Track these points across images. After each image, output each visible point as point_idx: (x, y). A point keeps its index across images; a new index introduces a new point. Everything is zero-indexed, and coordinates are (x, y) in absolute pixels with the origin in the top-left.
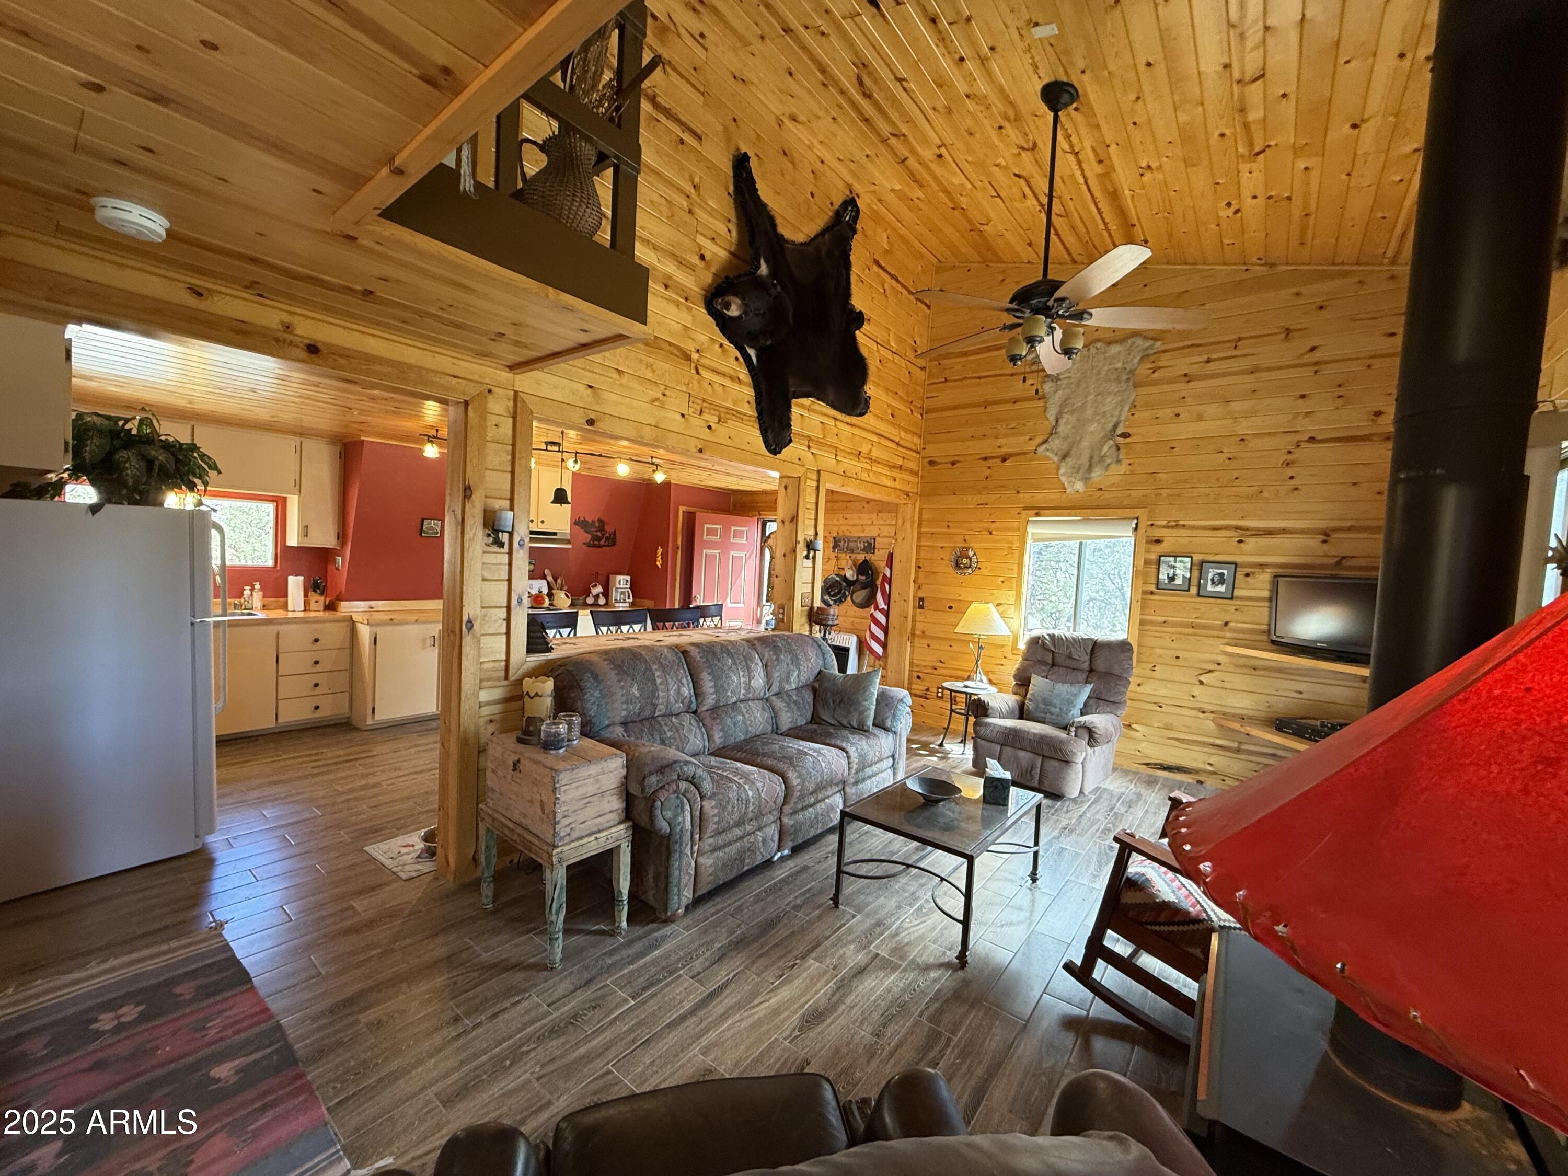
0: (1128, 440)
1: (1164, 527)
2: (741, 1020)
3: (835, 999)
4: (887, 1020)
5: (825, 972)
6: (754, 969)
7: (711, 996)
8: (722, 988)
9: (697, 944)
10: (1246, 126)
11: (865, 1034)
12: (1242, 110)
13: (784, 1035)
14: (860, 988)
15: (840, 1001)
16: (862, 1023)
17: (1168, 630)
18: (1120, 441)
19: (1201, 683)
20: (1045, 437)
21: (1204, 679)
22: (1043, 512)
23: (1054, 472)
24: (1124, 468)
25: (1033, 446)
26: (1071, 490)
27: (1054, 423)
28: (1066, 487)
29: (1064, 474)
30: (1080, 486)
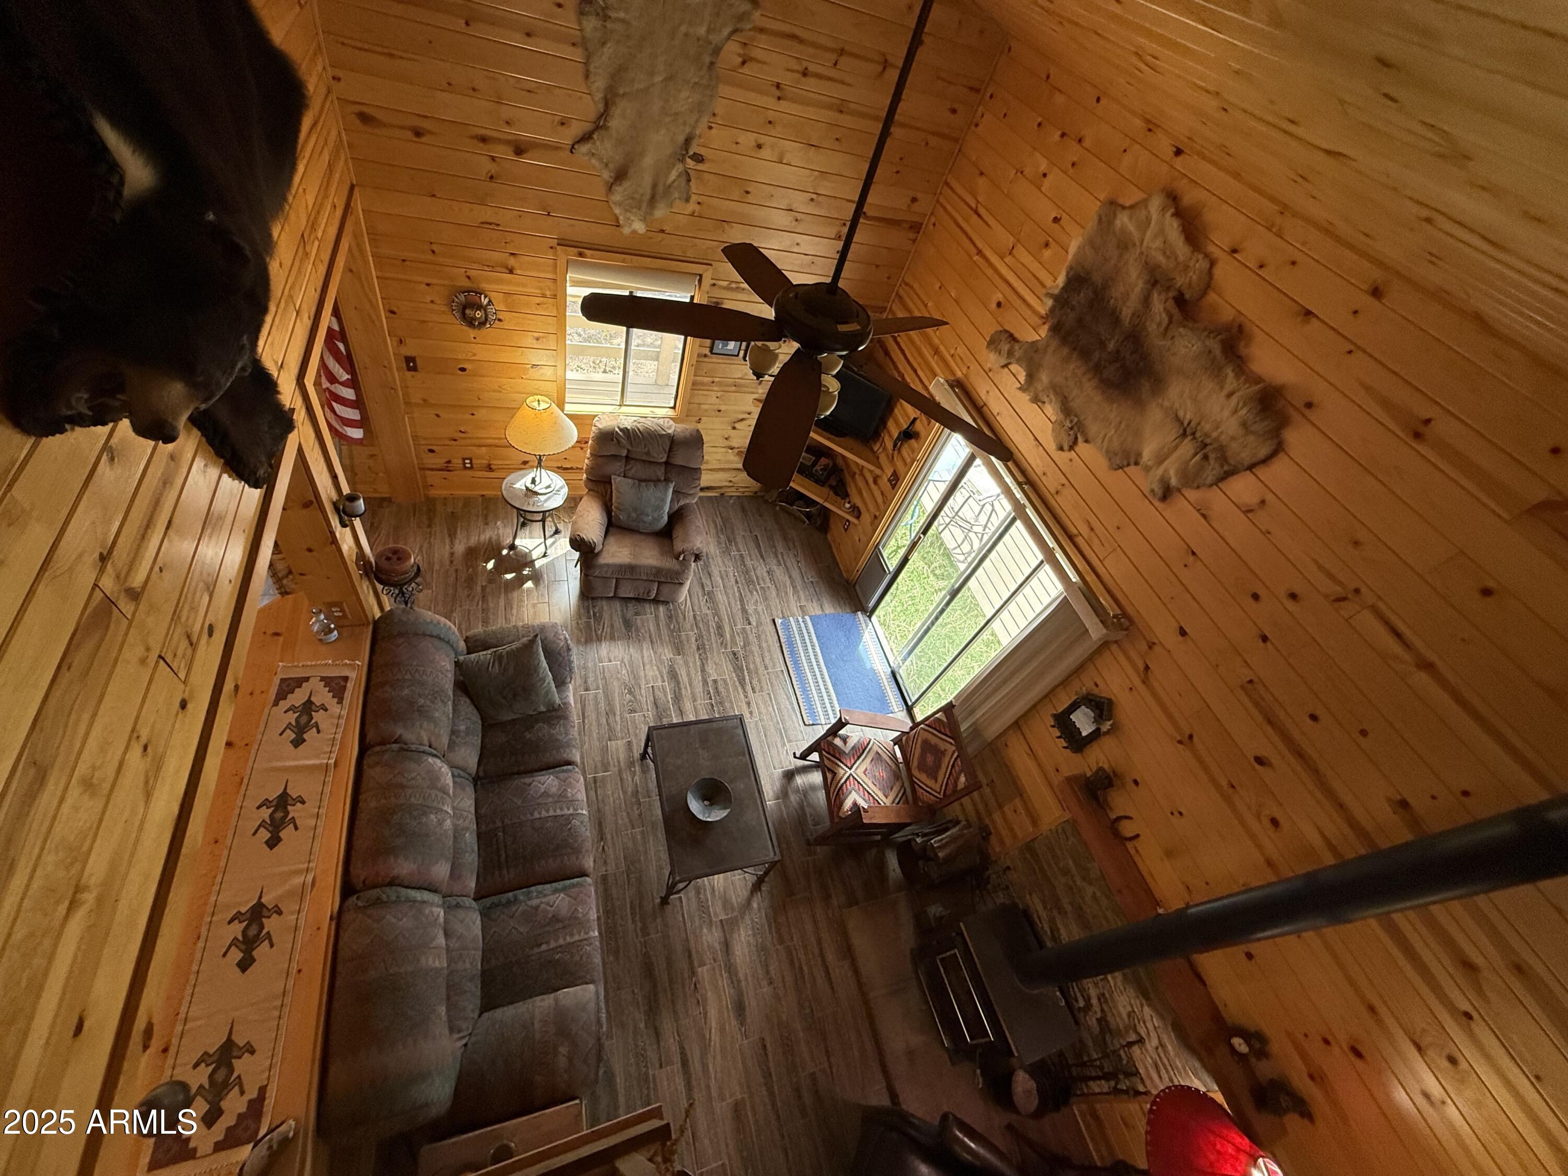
0: (700, 166)
1: (726, 288)
2: (714, 1058)
3: (736, 983)
4: (766, 967)
5: (714, 969)
6: (681, 1016)
7: (685, 1063)
8: (683, 1054)
9: (630, 1040)
11: (767, 989)
13: (740, 1039)
14: (738, 961)
15: (739, 981)
16: (759, 984)
17: (715, 388)
18: (690, 163)
19: (734, 428)
20: (588, 127)
21: (737, 425)
22: (586, 251)
23: (600, 194)
24: (691, 207)
25: (566, 137)
26: (626, 231)
27: (601, 107)
28: (621, 222)
29: (619, 204)
30: (639, 227)
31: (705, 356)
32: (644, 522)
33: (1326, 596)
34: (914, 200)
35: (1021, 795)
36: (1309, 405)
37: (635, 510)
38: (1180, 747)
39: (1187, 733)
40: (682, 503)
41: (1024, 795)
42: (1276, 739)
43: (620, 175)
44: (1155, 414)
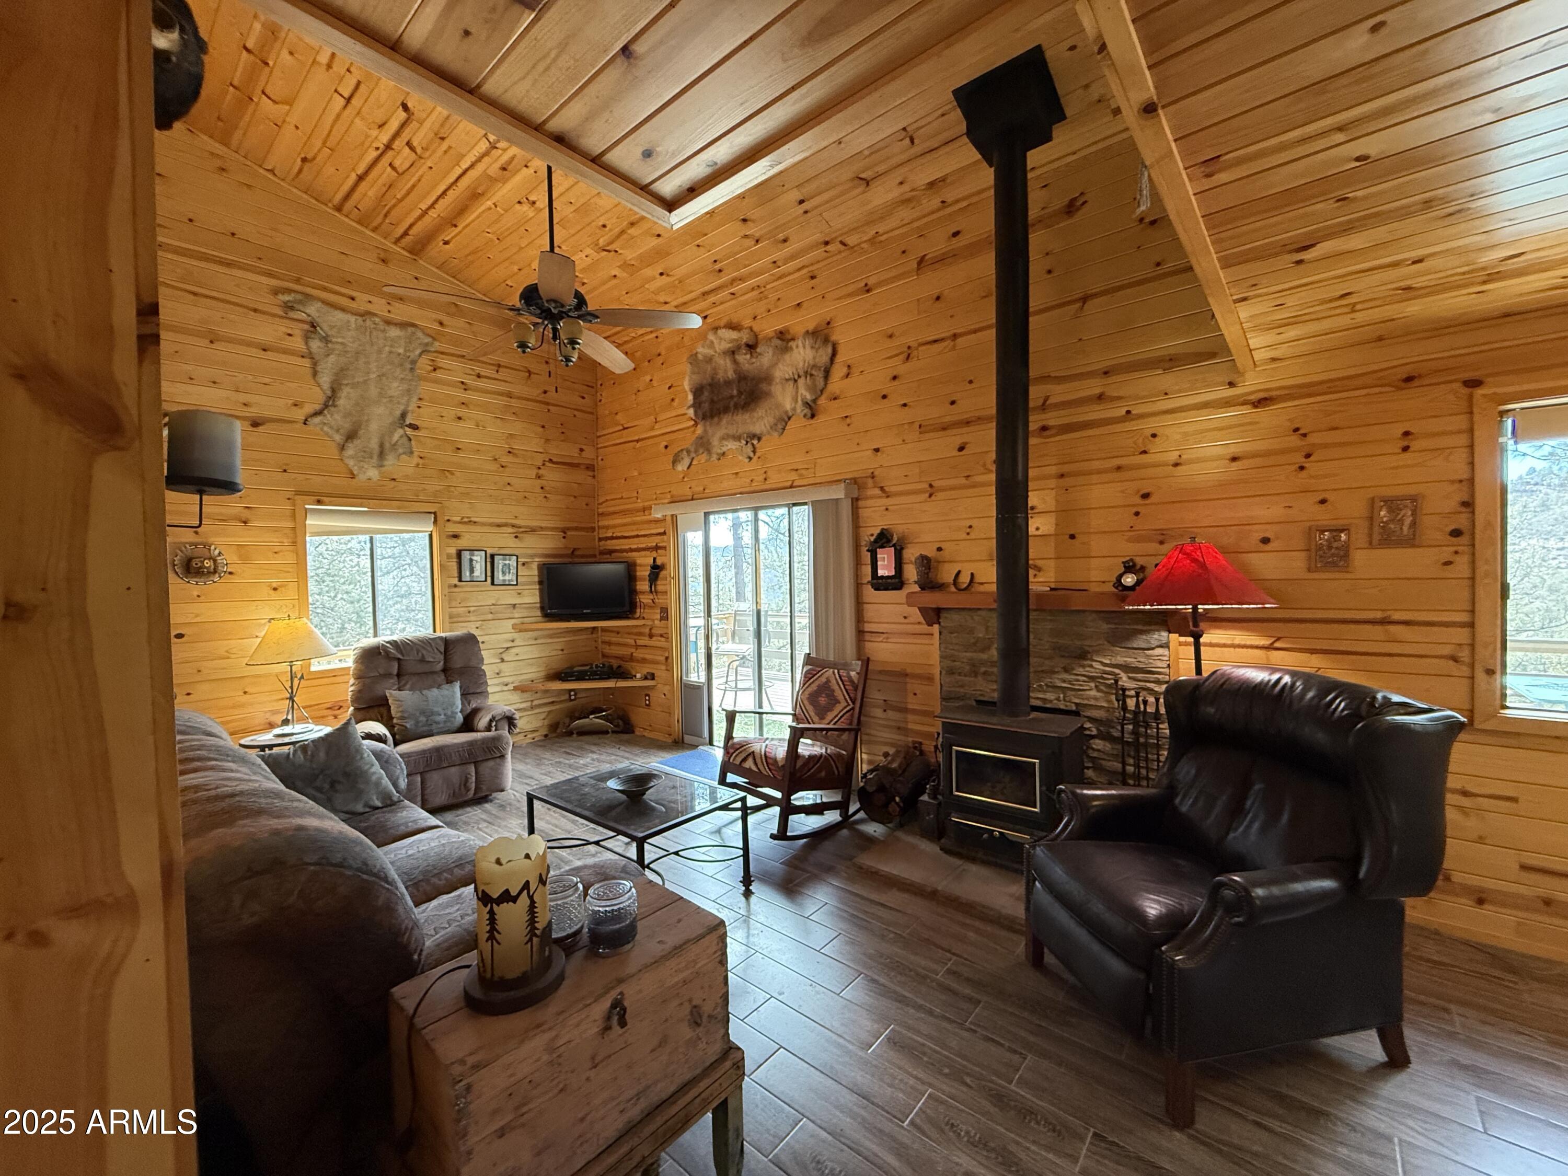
0: (415, 433)
1: (459, 523)
10: (623, 232)
12: (632, 224)
17: (473, 618)
18: (409, 431)
19: (503, 660)
20: (318, 407)
21: (504, 656)
22: (325, 499)
23: (334, 453)
24: (416, 460)
25: (300, 414)
26: (362, 477)
27: (329, 393)
28: (355, 473)
29: (352, 457)
30: (373, 473)
31: (456, 586)
32: (437, 723)
33: (904, 363)
34: (582, 450)
35: (907, 675)
36: (828, 323)
37: (423, 712)
38: (933, 498)
39: (927, 486)
40: (474, 705)
41: (909, 671)
42: (955, 431)
43: (351, 436)
44: (776, 389)
